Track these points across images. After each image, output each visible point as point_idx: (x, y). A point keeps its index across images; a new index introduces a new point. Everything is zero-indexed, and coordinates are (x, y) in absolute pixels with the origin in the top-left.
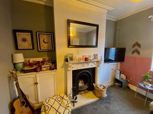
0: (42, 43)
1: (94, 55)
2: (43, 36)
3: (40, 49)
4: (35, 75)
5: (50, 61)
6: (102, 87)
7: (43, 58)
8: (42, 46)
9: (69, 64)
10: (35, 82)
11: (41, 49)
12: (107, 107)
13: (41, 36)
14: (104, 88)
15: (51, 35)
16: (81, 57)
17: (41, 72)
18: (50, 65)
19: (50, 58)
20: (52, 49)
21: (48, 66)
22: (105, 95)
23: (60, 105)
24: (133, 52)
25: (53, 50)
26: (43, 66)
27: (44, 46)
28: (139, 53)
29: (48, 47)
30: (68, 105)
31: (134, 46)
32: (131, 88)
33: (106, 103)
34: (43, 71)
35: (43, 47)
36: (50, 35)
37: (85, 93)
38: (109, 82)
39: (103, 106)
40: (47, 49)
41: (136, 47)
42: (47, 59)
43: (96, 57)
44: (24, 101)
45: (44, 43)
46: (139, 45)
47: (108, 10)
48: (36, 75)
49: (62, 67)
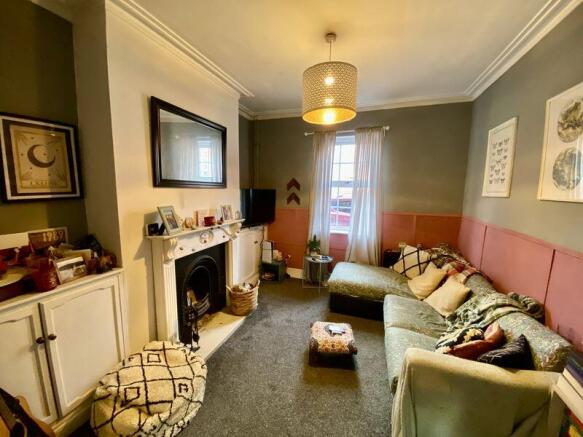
0: (23, 166)
1: (224, 208)
2: (25, 135)
3: (14, 193)
4: (35, 304)
5: (64, 242)
6: (248, 286)
7: (30, 235)
8: (22, 179)
9: (171, 241)
10: (38, 334)
11: (20, 191)
12: (266, 325)
13: (18, 134)
14: (252, 286)
15: (67, 133)
16: (193, 216)
17: (59, 289)
18: (83, 255)
19: (65, 229)
20: (74, 191)
21: (80, 259)
22: (256, 304)
23: (168, 367)
24: (289, 200)
25: (78, 194)
26: (60, 264)
27: (34, 179)
28: (298, 200)
29: (53, 184)
30: (189, 358)
31: (289, 186)
32: (292, 276)
33: (261, 319)
34: (65, 282)
35: (26, 183)
36: (63, 135)
37: (207, 321)
38: (254, 275)
39: (259, 327)
40: (48, 191)
41: (294, 189)
42: (50, 235)
43: (229, 214)
44: (18, 420)
45: (32, 165)
46: (297, 186)
47: (242, 95)
48: (40, 306)
49: (138, 257)
